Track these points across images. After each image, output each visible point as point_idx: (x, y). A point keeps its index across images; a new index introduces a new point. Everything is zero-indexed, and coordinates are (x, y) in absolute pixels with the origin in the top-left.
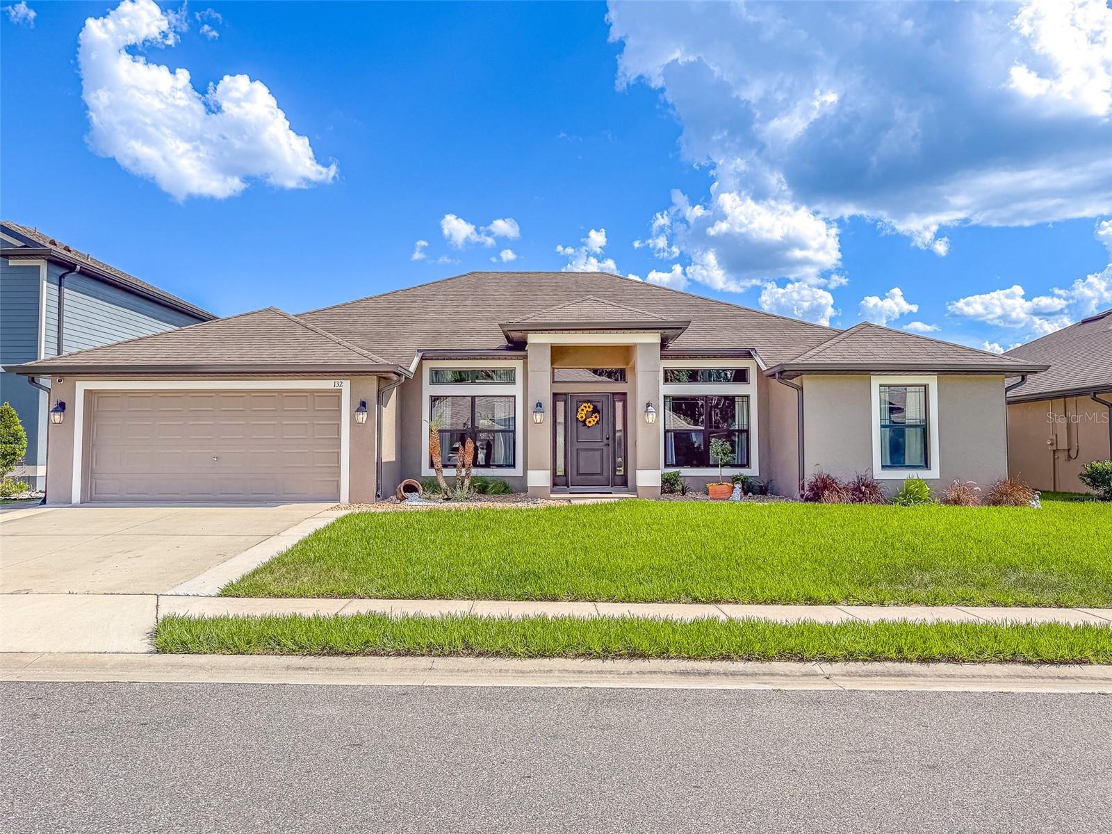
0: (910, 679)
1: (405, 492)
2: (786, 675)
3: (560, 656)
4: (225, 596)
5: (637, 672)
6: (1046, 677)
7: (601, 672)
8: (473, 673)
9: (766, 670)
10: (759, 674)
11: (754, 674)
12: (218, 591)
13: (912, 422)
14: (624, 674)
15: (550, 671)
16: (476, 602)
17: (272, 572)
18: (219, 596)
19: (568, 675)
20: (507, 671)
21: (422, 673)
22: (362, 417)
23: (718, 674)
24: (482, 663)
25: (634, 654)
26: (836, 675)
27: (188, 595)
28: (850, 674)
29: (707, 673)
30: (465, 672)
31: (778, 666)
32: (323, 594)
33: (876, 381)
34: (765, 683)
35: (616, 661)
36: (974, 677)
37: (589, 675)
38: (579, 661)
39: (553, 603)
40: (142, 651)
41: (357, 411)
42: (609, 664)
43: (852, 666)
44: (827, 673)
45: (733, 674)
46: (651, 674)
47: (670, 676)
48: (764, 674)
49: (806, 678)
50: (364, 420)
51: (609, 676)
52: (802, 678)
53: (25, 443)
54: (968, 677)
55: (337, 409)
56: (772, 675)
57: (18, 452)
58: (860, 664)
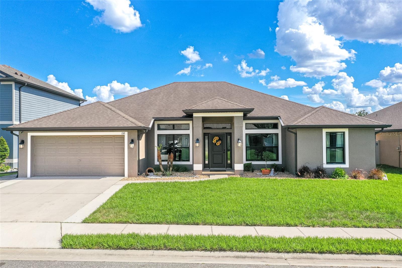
0: (314, 260)
1: (148, 173)
2: (272, 258)
3: (196, 250)
4: (84, 223)
5: (221, 257)
6: (362, 260)
7: (209, 257)
8: (167, 257)
9: (265, 256)
10: (263, 258)
11: (261, 258)
12: (82, 221)
13: (339, 146)
14: (217, 257)
15: (192, 256)
16: (170, 225)
17: (100, 212)
18: (82, 223)
19: (198, 258)
20: (178, 256)
21: (150, 257)
22: (132, 146)
23: (249, 257)
24: (170, 252)
25: (221, 250)
26: (289, 258)
27: (71, 223)
28: (294, 258)
29: (245, 257)
30: (164, 256)
31: (270, 254)
32: (118, 222)
33: (325, 131)
34: (264, 262)
35: (215, 252)
36: (337, 259)
37: (205, 258)
38: (202, 252)
39: (197, 226)
40: (57, 248)
41: (130, 143)
42: (212, 253)
43: (295, 255)
44: (286, 257)
45: (254, 258)
46: (226, 257)
47: (233, 258)
48: (265, 258)
49: (278, 259)
50: (133, 147)
51: (212, 258)
52: (277, 259)
53: (9, 151)
54: (335, 259)
55: (123, 142)
56: (267, 258)
57: (6, 155)
58: (298, 254)
